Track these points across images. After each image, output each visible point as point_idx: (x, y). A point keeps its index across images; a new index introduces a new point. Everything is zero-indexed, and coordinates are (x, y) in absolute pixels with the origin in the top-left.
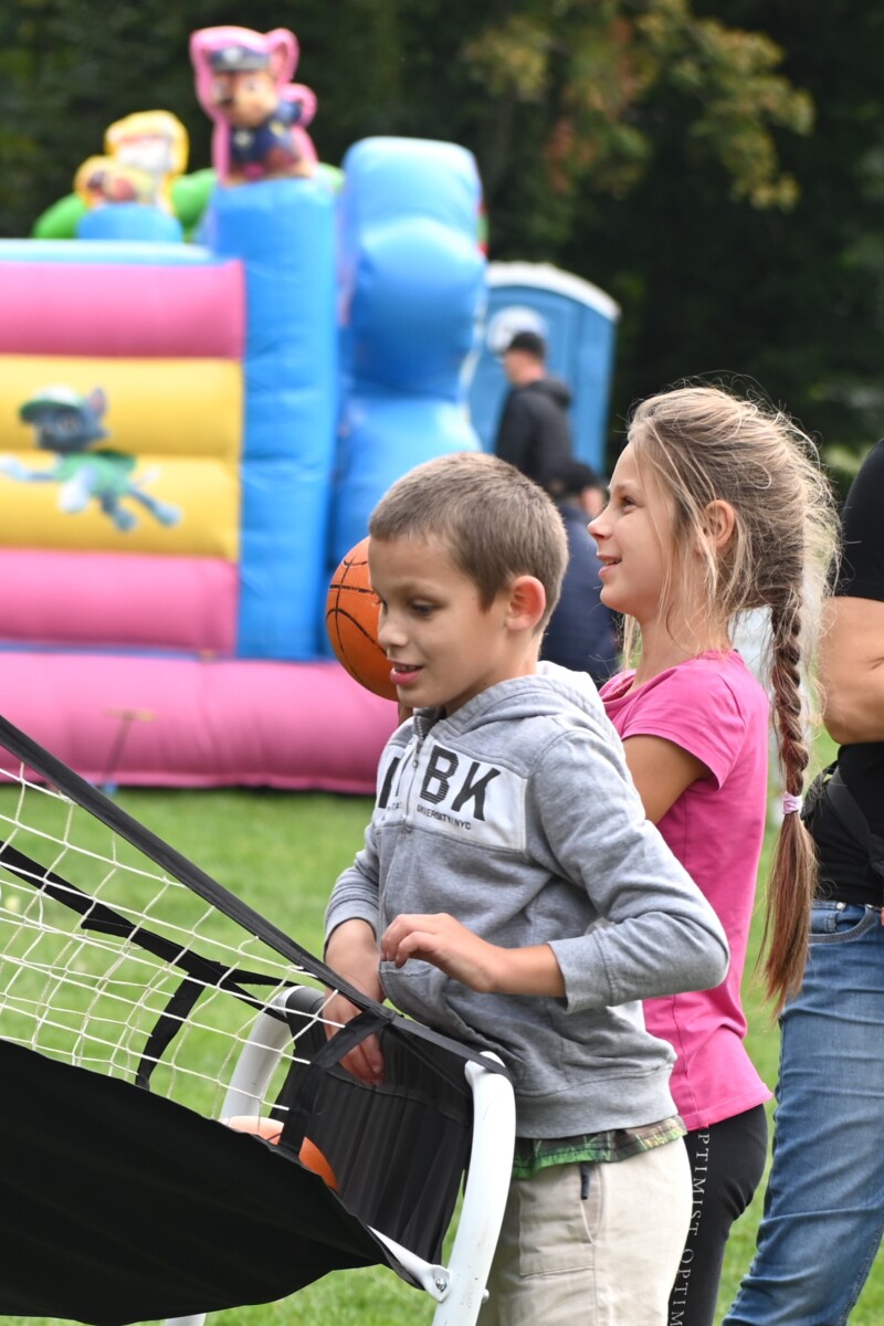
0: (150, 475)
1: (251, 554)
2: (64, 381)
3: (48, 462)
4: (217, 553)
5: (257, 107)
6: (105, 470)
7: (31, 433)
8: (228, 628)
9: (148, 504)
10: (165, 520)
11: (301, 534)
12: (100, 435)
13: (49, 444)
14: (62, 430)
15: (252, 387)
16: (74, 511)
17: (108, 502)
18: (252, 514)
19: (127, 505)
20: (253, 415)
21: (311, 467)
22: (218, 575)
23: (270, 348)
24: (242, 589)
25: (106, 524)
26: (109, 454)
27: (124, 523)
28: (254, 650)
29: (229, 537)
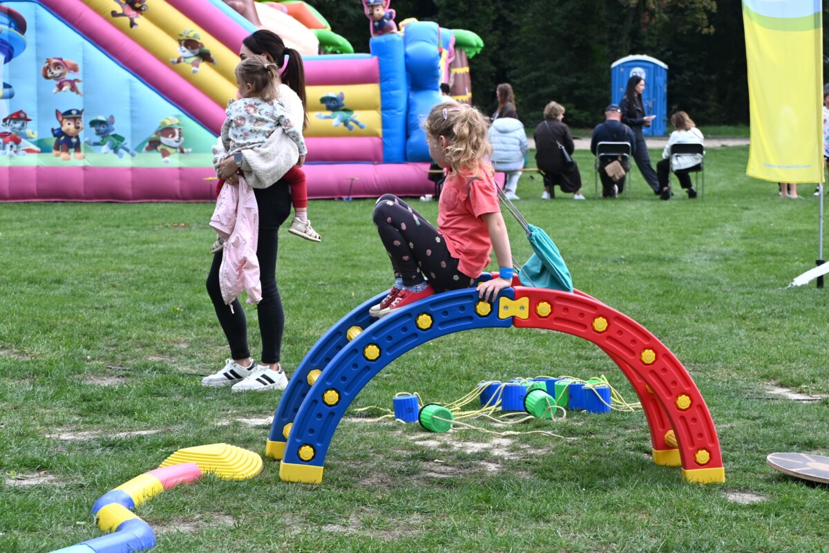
0: (358, 115)
1: (385, 135)
2: (332, 91)
3: (329, 113)
4: (377, 135)
5: (379, 15)
6: (345, 114)
7: (324, 105)
8: (381, 154)
9: (357, 123)
10: (361, 127)
11: (398, 129)
12: (343, 105)
13: (329, 108)
14: (332, 104)
15: (382, 90)
16: (337, 126)
17: (346, 123)
18: (385, 124)
19: (351, 123)
20: (383, 98)
21: (400, 111)
22: (377, 140)
23: (387, 79)
24: (384, 144)
25: (346, 129)
26: (345, 110)
27: (351, 128)
28: (388, 160)
29: (379, 131)
